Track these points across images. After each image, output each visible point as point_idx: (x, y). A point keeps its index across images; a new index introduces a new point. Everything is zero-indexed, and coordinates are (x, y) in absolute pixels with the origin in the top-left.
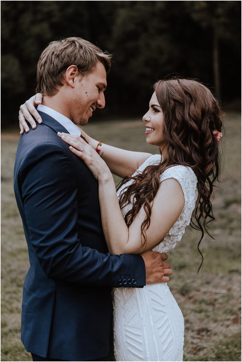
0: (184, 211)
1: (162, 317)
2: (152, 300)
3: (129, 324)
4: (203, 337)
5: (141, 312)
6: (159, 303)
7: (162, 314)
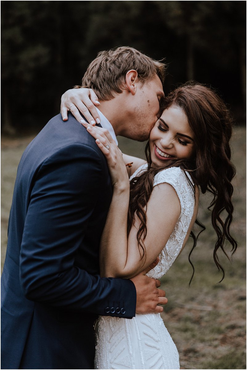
0: (180, 219)
1: (154, 355)
2: (145, 334)
3: (116, 361)
4: (190, 359)
5: (131, 347)
6: (152, 338)
7: (156, 351)
